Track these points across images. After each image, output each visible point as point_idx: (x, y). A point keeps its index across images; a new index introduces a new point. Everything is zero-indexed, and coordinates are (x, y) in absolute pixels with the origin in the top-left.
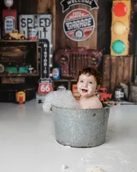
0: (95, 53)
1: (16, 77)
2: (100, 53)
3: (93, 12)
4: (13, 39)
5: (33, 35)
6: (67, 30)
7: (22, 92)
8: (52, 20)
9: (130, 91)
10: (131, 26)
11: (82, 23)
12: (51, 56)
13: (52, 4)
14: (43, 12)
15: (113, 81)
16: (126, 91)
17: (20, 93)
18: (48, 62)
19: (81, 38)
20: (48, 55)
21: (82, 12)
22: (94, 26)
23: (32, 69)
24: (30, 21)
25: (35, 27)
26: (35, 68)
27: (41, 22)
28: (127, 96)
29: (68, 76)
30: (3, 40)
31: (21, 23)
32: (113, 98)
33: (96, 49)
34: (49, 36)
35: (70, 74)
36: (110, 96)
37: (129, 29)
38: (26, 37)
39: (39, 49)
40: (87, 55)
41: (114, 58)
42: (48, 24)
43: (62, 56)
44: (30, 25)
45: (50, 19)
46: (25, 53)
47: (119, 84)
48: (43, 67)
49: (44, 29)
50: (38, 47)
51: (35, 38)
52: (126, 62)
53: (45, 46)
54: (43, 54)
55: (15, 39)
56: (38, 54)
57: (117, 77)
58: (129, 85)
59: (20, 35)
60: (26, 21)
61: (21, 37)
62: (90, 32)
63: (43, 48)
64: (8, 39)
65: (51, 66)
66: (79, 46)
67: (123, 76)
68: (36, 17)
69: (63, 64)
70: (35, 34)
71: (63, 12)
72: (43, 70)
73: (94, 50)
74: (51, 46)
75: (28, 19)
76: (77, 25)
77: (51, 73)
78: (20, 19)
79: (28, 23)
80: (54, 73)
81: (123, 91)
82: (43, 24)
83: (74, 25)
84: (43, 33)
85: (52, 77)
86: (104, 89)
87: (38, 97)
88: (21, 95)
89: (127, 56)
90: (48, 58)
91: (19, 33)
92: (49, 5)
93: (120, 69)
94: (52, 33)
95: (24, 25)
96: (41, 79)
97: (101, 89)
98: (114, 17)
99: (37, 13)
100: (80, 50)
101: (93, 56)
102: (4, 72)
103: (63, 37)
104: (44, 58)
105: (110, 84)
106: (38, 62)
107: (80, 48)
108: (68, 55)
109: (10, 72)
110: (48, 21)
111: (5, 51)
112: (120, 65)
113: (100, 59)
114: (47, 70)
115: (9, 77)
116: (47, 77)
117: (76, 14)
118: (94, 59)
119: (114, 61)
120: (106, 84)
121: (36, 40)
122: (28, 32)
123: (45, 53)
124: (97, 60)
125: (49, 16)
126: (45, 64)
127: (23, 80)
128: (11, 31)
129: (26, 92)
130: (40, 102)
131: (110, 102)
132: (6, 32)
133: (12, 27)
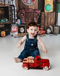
0: (37, 11)
2: (40, 11)
5: (7, 3)
7: (4, 32)
12: (16, 13)
15: (46, 24)
16: (52, 29)
17: (2, 32)
18: (15, 17)
20: (14, 13)
23: (7, 20)
26: (9, 20)
28: (52, 32)
29: (25, 23)
32: (46, 33)
33: (37, 9)
34: (14, 4)
35: (25, 22)
38: (3, 4)
41: (46, 13)
43: (22, 13)
46: (3, 12)
47: (49, 26)
48: (13, 19)
50: (9, 9)
52: (52, 15)
53: (13, 8)
54: (12, 13)
56: (10, 12)
57: (48, 23)
58: (53, 26)
61: (1, 4)
63: (12, 10)
65: (16, 18)
66: (29, 8)
67: (50, 22)
69: (22, 17)
74: (16, 8)
77: (17, 22)
81: (50, 29)
84: (11, 2)
85: (17, 24)
86: (42, 29)
87: (11, 34)
88: (3, 33)
89: (52, 12)
90: (14, 14)
93: (49, 18)
94: (16, 2)
96: (12, 25)
97: (40, 29)
100: (30, 10)
103: (22, 3)
104: (12, 14)
106: (10, 17)
107: (30, 9)
108: (24, 13)
112: (49, 17)
113: (39, 14)
114: (15, 20)
116: (15, 24)
118: (37, 14)
119: (46, 15)
120: (42, 26)
121: (8, 6)
123: (13, 12)
124: (38, 15)
126: (13, 18)
127: (3, 26)
129: (5, 31)
130: (12, 36)
131: (45, 35)
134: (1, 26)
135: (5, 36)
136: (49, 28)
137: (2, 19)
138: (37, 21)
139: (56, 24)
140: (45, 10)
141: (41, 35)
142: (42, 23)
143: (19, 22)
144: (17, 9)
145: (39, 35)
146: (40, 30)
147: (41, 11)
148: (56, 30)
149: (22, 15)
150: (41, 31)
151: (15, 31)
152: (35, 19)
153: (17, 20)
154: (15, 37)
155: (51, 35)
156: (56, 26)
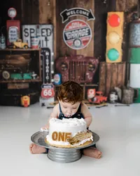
0: (92, 61)
1: (20, 83)
2: (97, 60)
3: (90, 23)
4: (17, 47)
5: (36, 44)
7: (26, 97)
8: (53, 30)
9: (123, 94)
10: (124, 36)
11: (80, 33)
12: (52, 63)
13: (53, 15)
14: (44, 22)
15: (108, 85)
16: (120, 93)
17: (24, 97)
18: (50, 69)
19: (79, 47)
20: (50, 62)
21: (80, 22)
22: (91, 36)
23: (35, 75)
24: (32, 31)
25: (37, 37)
26: (38, 75)
27: (42, 32)
30: (7, 49)
31: (24, 33)
32: (109, 101)
36: (106, 99)
37: (122, 38)
38: (29, 46)
39: (42, 57)
40: (85, 63)
41: (108, 65)
42: (49, 34)
43: (63, 63)
44: (33, 35)
45: (51, 29)
46: (28, 60)
47: (113, 88)
48: (46, 73)
49: (46, 38)
50: (40, 55)
51: (37, 47)
53: (47, 54)
54: (45, 62)
55: (19, 48)
56: (41, 61)
57: (112, 82)
58: (122, 88)
59: (23, 44)
60: (29, 31)
61: (25, 46)
63: (45, 56)
64: (13, 48)
65: (52, 72)
66: (78, 53)
67: (117, 81)
68: (38, 27)
69: (64, 71)
70: (38, 43)
71: (63, 22)
72: (46, 76)
73: (92, 58)
74: (52, 54)
75: (31, 29)
76: (76, 35)
77: (53, 78)
78: (23, 29)
79: (31, 33)
80: (55, 79)
81: (116, 94)
82: (45, 34)
83: (73, 35)
84: (45, 42)
85: (54, 83)
86: (100, 93)
87: (41, 101)
88: (26, 99)
89: (120, 63)
90: (49, 65)
91: (22, 42)
92: (50, 16)
93: (115, 75)
94: (53, 42)
95: (27, 34)
96: (44, 84)
97: (98, 92)
98: (109, 28)
99: (39, 24)
100: (79, 58)
101: (90, 63)
102: (9, 79)
104: (46, 65)
105: (106, 88)
106: (41, 69)
107: (79, 56)
108: (68, 63)
109: (15, 78)
110: (49, 31)
111: (10, 59)
112: (115, 71)
113: (96, 66)
114: (49, 76)
115: (13, 83)
116: (49, 82)
118: (91, 66)
119: (109, 68)
120: (102, 88)
121: (38, 49)
122: (31, 41)
123: (47, 60)
124: (94, 67)
125: (50, 27)
126: (47, 71)
127: (27, 86)
128: (15, 41)
129: (30, 96)
130: (43, 105)
131: (106, 104)
132: (11, 41)
133: (16, 37)
134: (23, 86)
135: (29, 106)
136: (115, 91)
137: (26, 73)
138: (91, 78)
139: (128, 85)
140: (107, 58)
141: (98, 104)
142: (101, 83)
143: (57, 79)
144: (55, 56)
145: (96, 104)
146: (97, 95)
147: (100, 60)
148: (128, 96)
150: (98, 97)
151: (50, 97)
152: (88, 74)
153: (53, 75)
155: (118, 104)
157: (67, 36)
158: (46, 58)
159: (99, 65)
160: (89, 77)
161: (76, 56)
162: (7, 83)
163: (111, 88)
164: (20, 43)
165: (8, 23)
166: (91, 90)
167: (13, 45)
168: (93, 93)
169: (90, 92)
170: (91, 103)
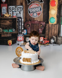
1: (7, 34)
2: (44, 23)
4: (6, 17)
5: (15, 15)
6: (30, 13)
7: (10, 40)
9: (57, 39)
11: (36, 9)
12: (23, 24)
14: (19, 4)
15: (50, 35)
16: (55, 39)
17: (9, 41)
18: (21, 27)
20: (21, 24)
22: (42, 11)
23: (14, 30)
24: (13, 9)
25: (15, 12)
26: (16, 30)
27: (18, 9)
28: (56, 42)
32: (50, 43)
33: (42, 21)
34: (22, 16)
36: (48, 42)
37: (57, 12)
38: (12, 16)
40: (38, 24)
41: (50, 25)
42: (21, 10)
43: (28, 24)
44: (13, 11)
45: (22, 8)
46: (11, 23)
47: (52, 36)
48: (19, 29)
49: (20, 12)
50: (17, 20)
52: (55, 27)
53: (20, 20)
54: (19, 24)
55: (7, 17)
56: (17, 23)
58: (56, 37)
59: (9, 15)
60: (11, 9)
62: (40, 13)
63: (19, 21)
64: (4, 17)
65: (23, 29)
67: (54, 33)
68: (16, 7)
69: (28, 28)
70: (16, 14)
71: (28, 4)
72: (19, 30)
73: (42, 22)
74: (23, 20)
75: (12, 8)
76: (34, 10)
77: (23, 32)
78: (9, 8)
79: (12, 9)
80: (24, 32)
81: (54, 39)
82: (19, 10)
83: (33, 11)
84: (19, 14)
85: (23, 34)
86: (46, 39)
87: (17, 43)
88: (10, 42)
89: (56, 24)
90: (21, 25)
91: (8, 14)
92: (22, 1)
93: (53, 30)
94: (23, 14)
95: (10, 10)
96: (19, 34)
98: (51, 7)
99: (16, 5)
100: (36, 22)
101: (41, 24)
102: (2, 32)
103: (28, 16)
104: (19, 25)
106: (17, 27)
107: (36, 21)
108: (30, 24)
109: (5, 32)
110: (21, 9)
112: (53, 28)
113: (44, 26)
114: (21, 30)
115: (4, 34)
116: (21, 33)
117: (34, 6)
119: (50, 27)
120: (47, 37)
121: (16, 17)
122: (13, 14)
123: (20, 23)
124: (43, 26)
125: (21, 7)
126: (20, 28)
127: (11, 35)
128: (5, 13)
129: (12, 40)
130: (18, 44)
132: (3, 14)
133: (5, 12)
134: (8, 35)
135: (11, 45)
136: (53, 38)
137: (10, 29)
138: (42, 32)
140: (49, 22)
141: (45, 44)
143: (25, 32)
145: (44, 44)
147: (46, 23)
148: (59, 40)
149: (28, 26)
150: (45, 41)
151: (22, 41)
152: (40, 30)
154: (21, 46)
155: (55, 44)
156: (59, 37)
157: (30, 11)
158: (19, 22)
159: (45, 25)
160: (41, 31)
161: (34, 21)
162: (1, 34)
163: (51, 37)
164: (7, 15)
165: (2, 5)
166: (41, 37)
167: (4, 16)
168: (42, 39)
169: (41, 39)
170: (41, 44)
